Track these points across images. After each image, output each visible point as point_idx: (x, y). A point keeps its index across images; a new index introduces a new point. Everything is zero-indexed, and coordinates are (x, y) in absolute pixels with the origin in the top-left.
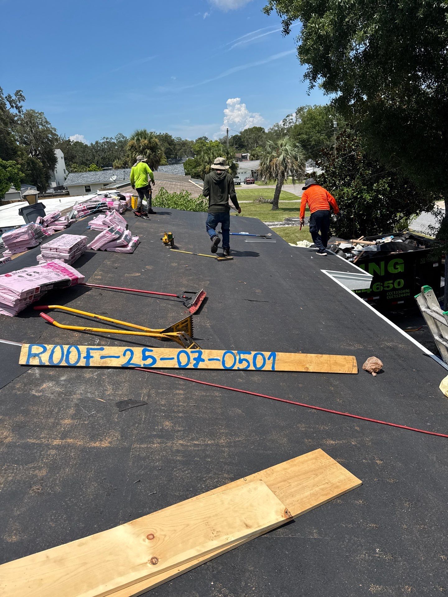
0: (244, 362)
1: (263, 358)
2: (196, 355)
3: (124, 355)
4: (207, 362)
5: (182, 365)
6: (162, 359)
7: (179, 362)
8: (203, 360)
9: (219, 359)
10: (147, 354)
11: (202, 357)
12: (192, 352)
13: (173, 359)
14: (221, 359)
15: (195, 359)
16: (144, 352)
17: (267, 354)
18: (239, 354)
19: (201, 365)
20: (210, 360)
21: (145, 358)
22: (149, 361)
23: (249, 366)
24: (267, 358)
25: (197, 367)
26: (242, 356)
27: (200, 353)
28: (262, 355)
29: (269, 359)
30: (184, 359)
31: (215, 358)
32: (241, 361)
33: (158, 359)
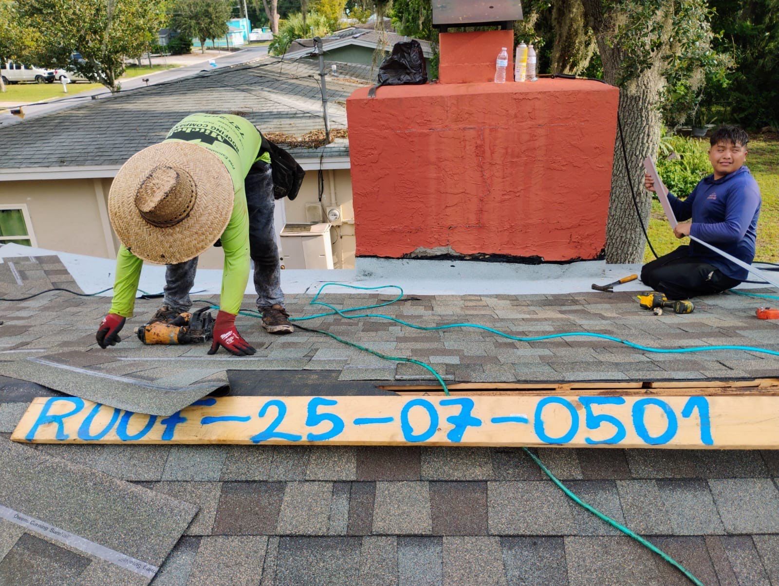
0: (603, 424)
1: (666, 412)
2: (456, 410)
3: (262, 414)
4: (487, 425)
5: (413, 434)
6: (358, 422)
7: (406, 427)
8: (477, 423)
9: (525, 417)
10: (321, 410)
11: (474, 414)
12: (443, 403)
13: (389, 420)
14: (532, 420)
15: (450, 419)
16: (312, 407)
17: (678, 403)
18: (586, 402)
19: (471, 437)
20: (494, 420)
21: (313, 419)
22: (325, 427)
23: (622, 433)
24: (678, 414)
25: (460, 438)
26: (597, 409)
27: (468, 406)
28: (663, 405)
29: (686, 413)
30: (420, 421)
31: (512, 415)
32: (594, 422)
33: (348, 421)
